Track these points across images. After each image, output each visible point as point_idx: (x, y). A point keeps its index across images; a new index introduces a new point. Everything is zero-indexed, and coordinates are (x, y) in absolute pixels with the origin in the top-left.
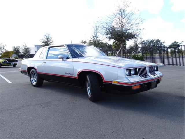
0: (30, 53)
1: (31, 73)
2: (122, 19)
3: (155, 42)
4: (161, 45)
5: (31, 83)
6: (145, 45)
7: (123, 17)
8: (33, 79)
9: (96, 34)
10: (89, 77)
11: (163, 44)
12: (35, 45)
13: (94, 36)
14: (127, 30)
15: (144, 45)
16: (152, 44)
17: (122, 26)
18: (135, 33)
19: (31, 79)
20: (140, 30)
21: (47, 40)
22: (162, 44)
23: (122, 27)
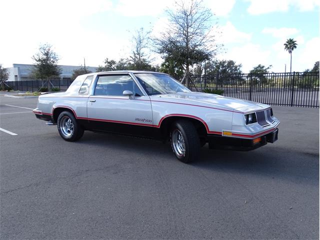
0: (7, 79)
1: (61, 119)
2: (188, 28)
3: (226, 64)
4: (236, 70)
5: (59, 135)
6: (211, 70)
7: (190, 24)
8: (64, 128)
9: (139, 49)
10: (181, 125)
11: (239, 69)
12: (14, 64)
13: (136, 52)
14: (196, 46)
15: (208, 69)
16: (221, 68)
17: (187, 39)
18: (209, 51)
19: (61, 128)
20: (215, 48)
21: (45, 57)
22: (238, 67)
23: (187, 41)
